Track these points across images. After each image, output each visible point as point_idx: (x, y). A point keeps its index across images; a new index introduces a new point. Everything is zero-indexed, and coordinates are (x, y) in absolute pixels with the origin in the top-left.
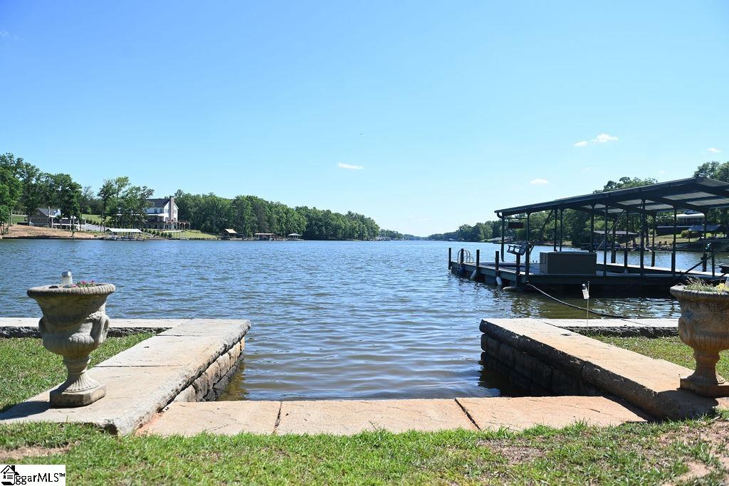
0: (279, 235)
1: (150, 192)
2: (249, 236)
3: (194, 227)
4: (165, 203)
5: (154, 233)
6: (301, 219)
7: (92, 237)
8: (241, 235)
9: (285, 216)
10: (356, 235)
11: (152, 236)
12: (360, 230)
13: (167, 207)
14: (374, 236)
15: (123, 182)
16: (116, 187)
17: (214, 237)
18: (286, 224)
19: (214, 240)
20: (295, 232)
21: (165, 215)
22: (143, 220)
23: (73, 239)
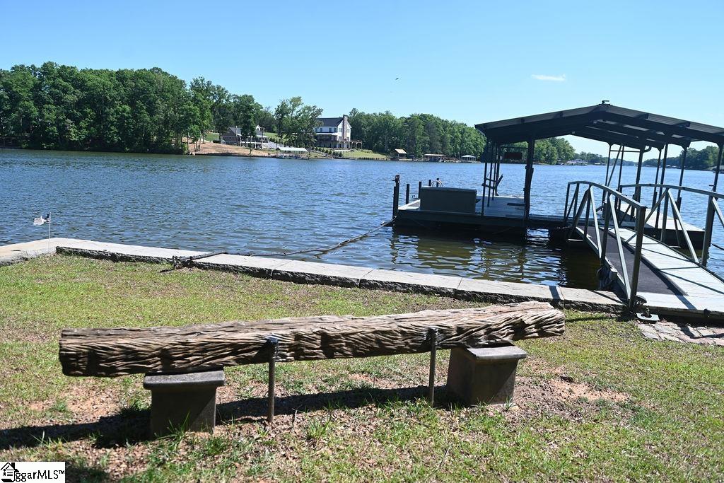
0: (453, 156)
1: (320, 111)
2: (420, 157)
3: (367, 146)
4: (339, 122)
5: (327, 152)
6: (479, 140)
7: (266, 155)
8: (412, 155)
9: (460, 135)
10: (543, 158)
11: (324, 154)
12: (547, 153)
13: (340, 126)
14: (567, 159)
15: (296, 101)
16: (290, 106)
17: (384, 157)
18: (461, 144)
19: (383, 160)
20: (470, 154)
21: (339, 134)
22: (313, 140)
23: (250, 156)
